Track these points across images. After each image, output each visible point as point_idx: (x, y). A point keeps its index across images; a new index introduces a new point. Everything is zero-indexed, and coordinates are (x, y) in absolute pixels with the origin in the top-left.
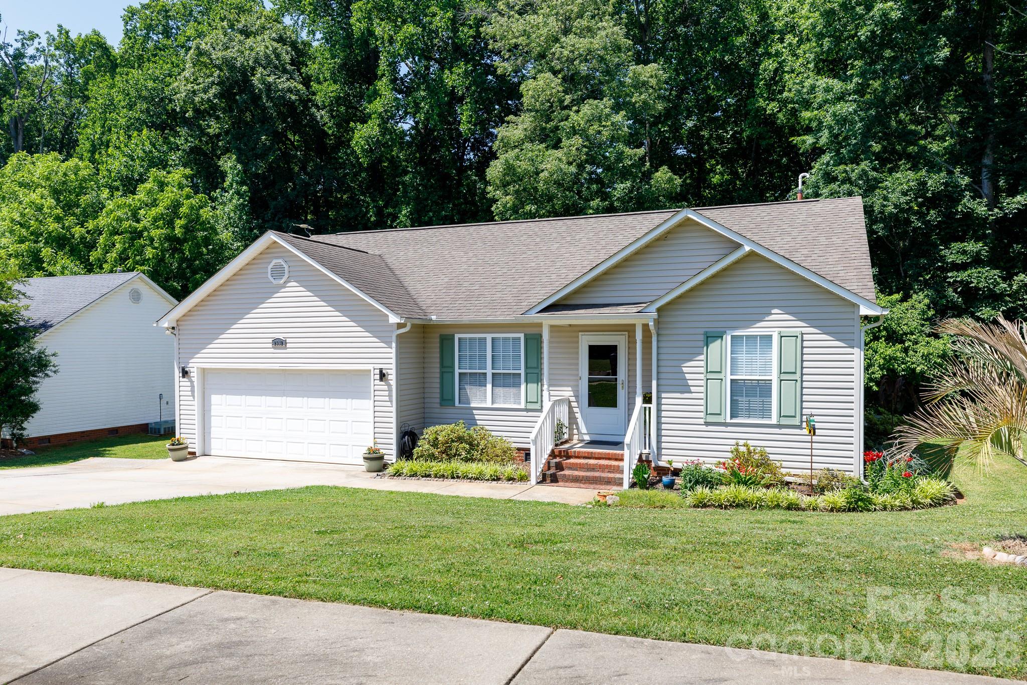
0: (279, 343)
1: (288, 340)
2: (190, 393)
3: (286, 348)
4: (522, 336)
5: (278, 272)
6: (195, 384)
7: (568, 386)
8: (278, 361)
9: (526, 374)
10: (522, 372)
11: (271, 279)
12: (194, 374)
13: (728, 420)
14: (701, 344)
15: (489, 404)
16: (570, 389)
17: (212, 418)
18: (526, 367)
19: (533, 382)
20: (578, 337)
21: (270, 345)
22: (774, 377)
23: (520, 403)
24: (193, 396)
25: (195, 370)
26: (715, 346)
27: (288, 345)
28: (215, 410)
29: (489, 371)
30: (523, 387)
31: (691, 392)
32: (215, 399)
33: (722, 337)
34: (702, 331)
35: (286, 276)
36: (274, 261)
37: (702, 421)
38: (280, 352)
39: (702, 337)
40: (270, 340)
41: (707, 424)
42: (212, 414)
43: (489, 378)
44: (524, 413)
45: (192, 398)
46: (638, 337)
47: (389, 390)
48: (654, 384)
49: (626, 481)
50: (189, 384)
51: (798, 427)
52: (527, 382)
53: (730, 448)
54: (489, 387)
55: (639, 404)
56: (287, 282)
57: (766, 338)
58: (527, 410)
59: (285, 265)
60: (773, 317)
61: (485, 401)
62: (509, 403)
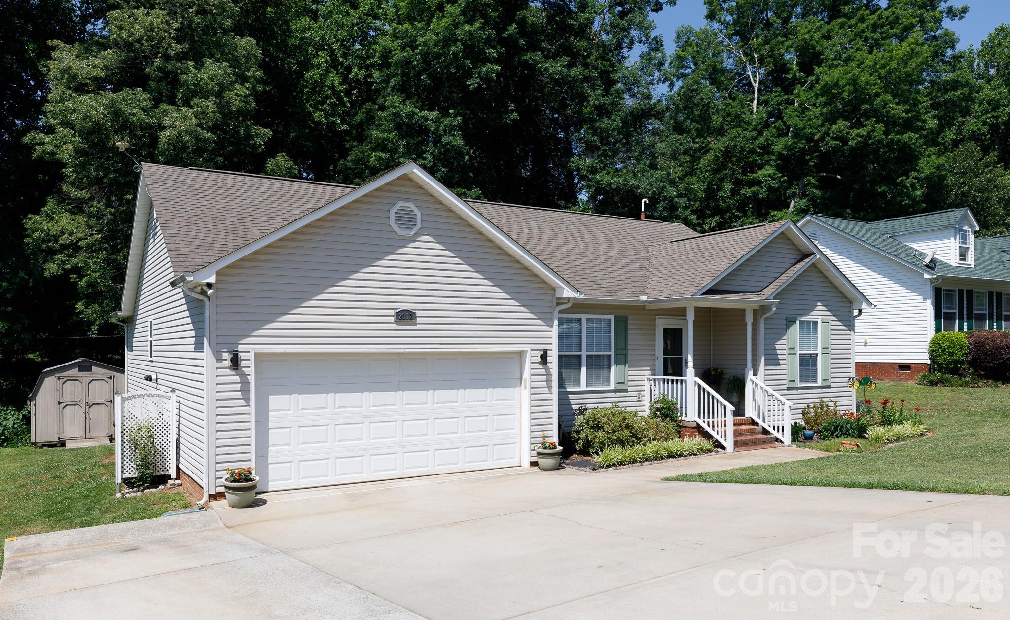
0: (406, 316)
1: (418, 313)
2: (239, 394)
3: (415, 324)
4: (612, 317)
5: (406, 219)
6: (252, 379)
7: (647, 366)
8: (405, 341)
9: (616, 355)
10: (612, 353)
11: (396, 228)
12: (248, 363)
13: (799, 386)
14: (784, 327)
15: (583, 387)
16: (649, 368)
17: (270, 431)
18: (616, 349)
19: (621, 364)
20: (655, 320)
21: (392, 319)
22: (819, 351)
23: (609, 385)
24: (247, 399)
25: (252, 356)
26: (792, 328)
27: (419, 320)
28: (274, 418)
29: (584, 353)
30: (613, 369)
31: (780, 365)
32: (275, 401)
33: (795, 322)
34: (784, 317)
35: (419, 225)
36: (400, 204)
37: (785, 387)
38: (405, 329)
39: (784, 322)
40: (392, 312)
41: (788, 389)
42: (270, 426)
43: (584, 360)
44: (613, 394)
45: (242, 402)
46: (749, 319)
47: (549, 375)
48: (763, 359)
49: (787, 438)
50: (237, 379)
51: (829, 387)
52: (617, 363)
53: (802, 406)
54: (584, 370)
55: (750, 376)
56: (418, 234)
57: (815, 323)
58: (615, 391)
59: (417, 211)
60: (818, 308)
61: (579, 385)
62: (599, 385)
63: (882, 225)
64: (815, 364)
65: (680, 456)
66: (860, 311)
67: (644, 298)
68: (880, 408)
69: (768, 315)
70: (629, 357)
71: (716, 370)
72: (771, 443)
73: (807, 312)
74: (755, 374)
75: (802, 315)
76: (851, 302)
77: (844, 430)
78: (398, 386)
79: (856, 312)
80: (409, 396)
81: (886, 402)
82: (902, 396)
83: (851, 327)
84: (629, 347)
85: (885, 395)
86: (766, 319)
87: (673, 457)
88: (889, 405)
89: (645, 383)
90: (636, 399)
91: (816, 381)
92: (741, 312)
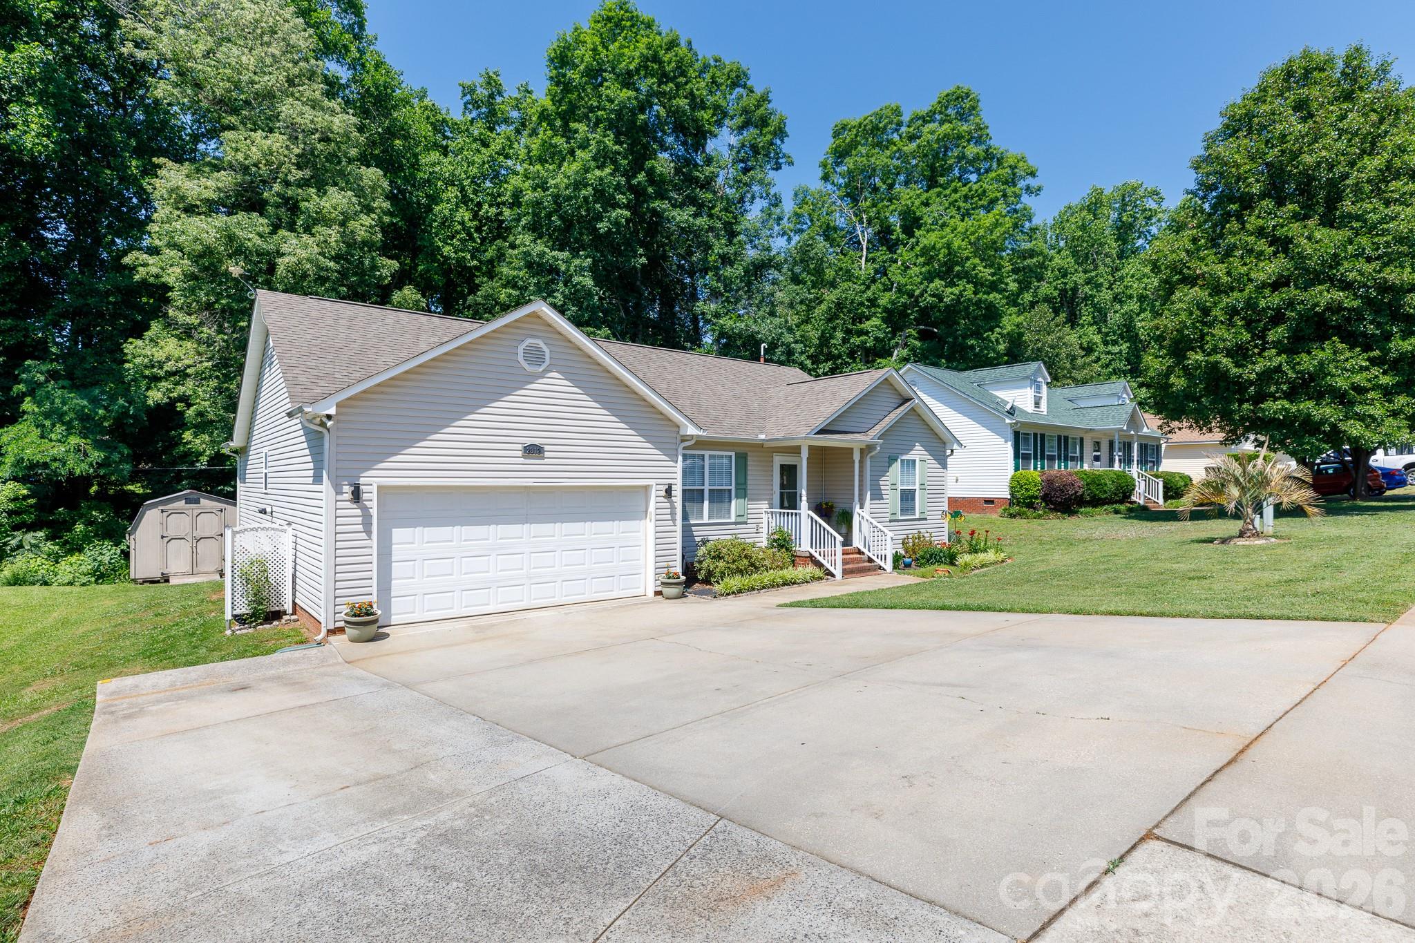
0: (534, 451)
1: (546, 448)
2: (360, 528)
3: (543, 458)
4: (733, 454)
5: (535, 356)
6: (374, 512)
7: (765, 500)
8: (533, 475)
9: (737, 489)
10: (733, 488)
11: (524, 364)
12: (371, 497)
13: (900, 518)
14: (887, 465)
15: (706, 520)
16: (766, 502)
17: (393, 564)
18: (737, 484)
19: (741, 498)
20: (772, 457)
21: (520, 454)
22: (917, 487)
23: (729, 517)
24: (368, 532)
25: (374, 489)
26: (894, 466)
27: (547, 454)
28: (397, 551)
29: (707, 488)
30: (733, 502)
31: (883, 499)
32: (398, 534)
33: (897, 460)
34: (887, 455)
35: (548, 361)
36: (529, 341)
37: (888, 519)
38: (534, 464)
39: (887, 460)
40: (520, 447)
41: (891, 521)
42: (394, 559)
43: (706, 494)
44: (733, 526)
45: (364, 535)
46: (857, 457)
47: (673, 508)
48: (869, 493)
49: (888, 566)
50: (358, 512)
51: (926, 519)
52: (737, 497)
53: (902, 537)
54: (706, 503)
55: (857, 509)
56: (546, 371)
57: (914, 461)
58: (736, 523)
59: (545, 348)
60: (916, 448)
61: (702, 518)
62: (720, 518)
63: (971, 374)
64: (913, 499)
65: (794, 583)
66: (952, 451)
67: (762, 437)
68: (968, 538)
69: (873, 454)
70: (749, 492)
71: (827, 504)
72: (875, 570)
73: (907, 451)
74: (861, 508)
75: (902, 454)
76: (944, 443)
77: (938, 558)
78: (526, 519)
79: (949, 452)
80: (536, 528)
81: (973, 533)
82: (987, 527)
83: (944, 466)
84: (749, 482)
85: (972, 526)
86: (871, 457)
87: (788, 585)
88: (976, 535)
89: (763, 516)
90: (754, 530)
91: (914, 514)
92: (850, 451)
